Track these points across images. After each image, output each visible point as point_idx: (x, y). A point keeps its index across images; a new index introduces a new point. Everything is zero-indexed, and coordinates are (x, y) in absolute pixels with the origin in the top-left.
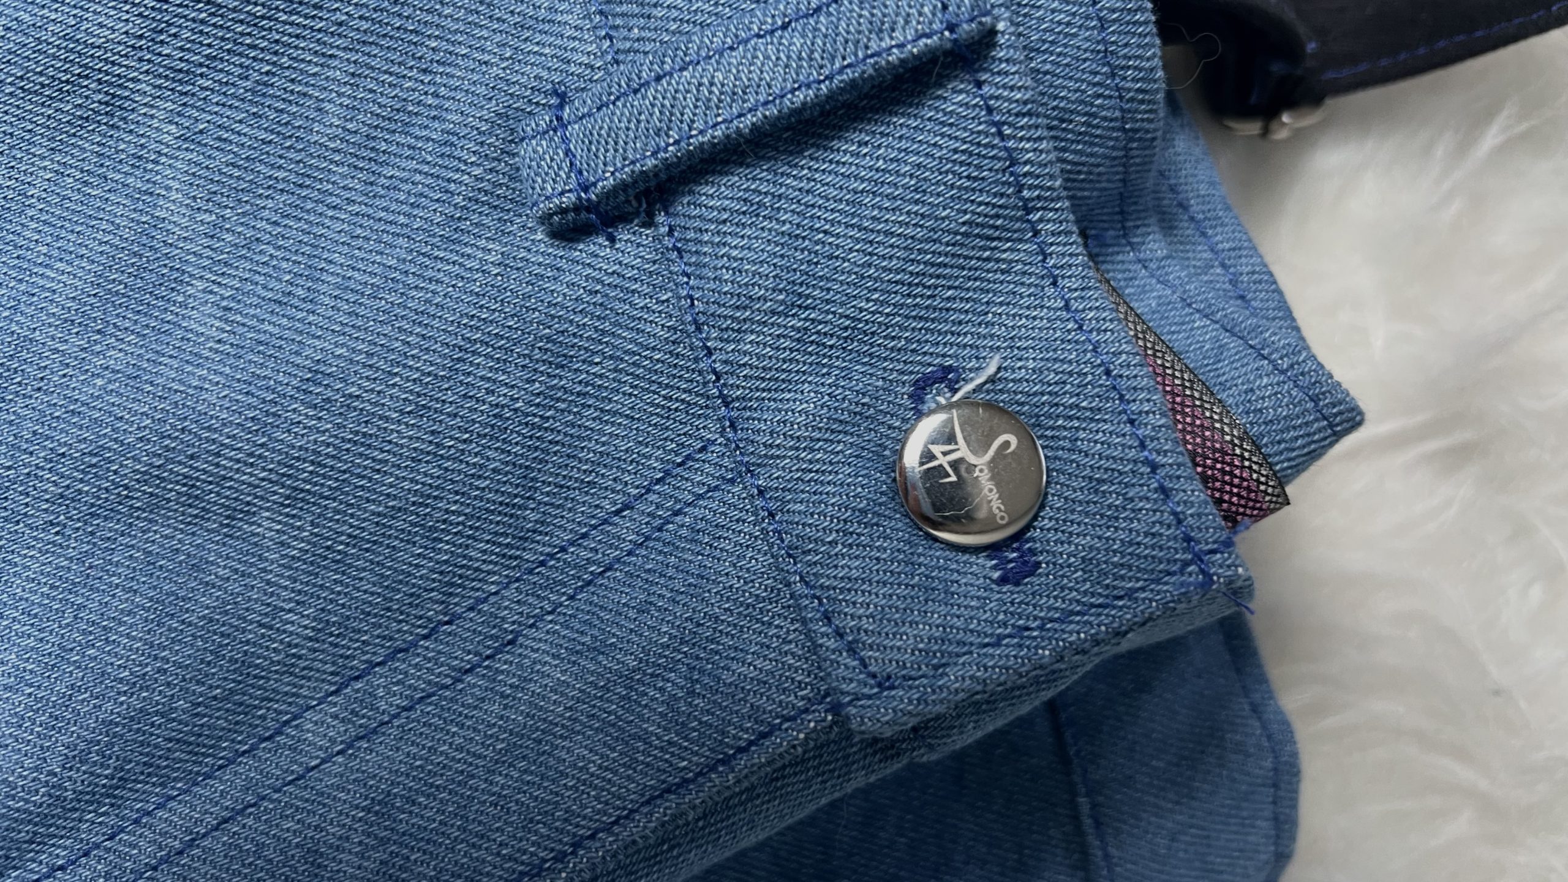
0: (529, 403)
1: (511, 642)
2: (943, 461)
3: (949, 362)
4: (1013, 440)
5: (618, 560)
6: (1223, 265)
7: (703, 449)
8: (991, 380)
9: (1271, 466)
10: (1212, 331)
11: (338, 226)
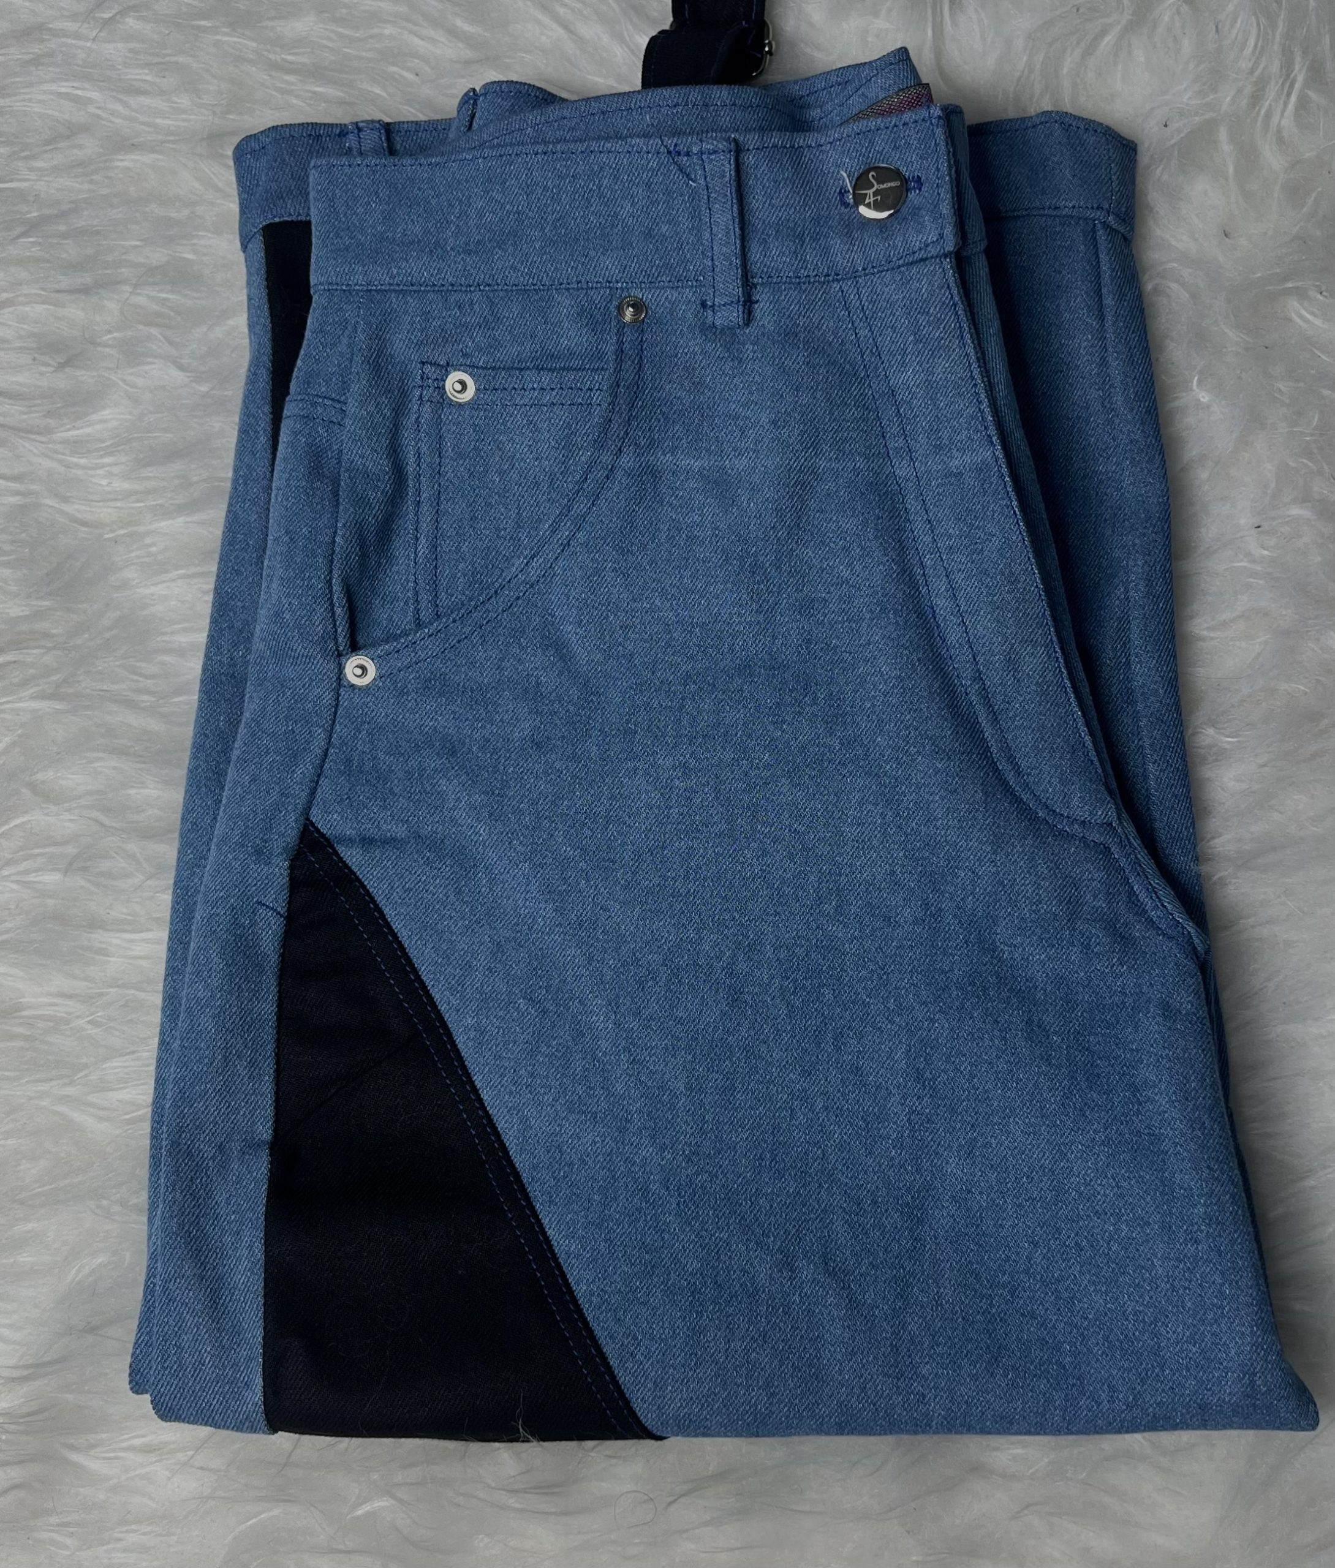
0: (807, 350)
1: (893, 391)
2: (872, 199)
3: (838, 190)
4: (872, 173)
5: (874, 340)
6: (831, 87)
7: (842, 292)
8: (849, 176)
9: (911, 86)
10: (855, 97)
11: (721, 405)
